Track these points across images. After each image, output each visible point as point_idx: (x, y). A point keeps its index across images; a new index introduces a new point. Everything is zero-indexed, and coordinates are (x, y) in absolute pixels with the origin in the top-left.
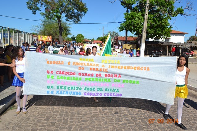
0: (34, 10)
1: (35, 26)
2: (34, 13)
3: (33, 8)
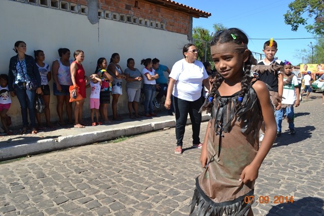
0: (295, 24)
1: (300, 51)
2: (295, 29)
3: (293, 22)
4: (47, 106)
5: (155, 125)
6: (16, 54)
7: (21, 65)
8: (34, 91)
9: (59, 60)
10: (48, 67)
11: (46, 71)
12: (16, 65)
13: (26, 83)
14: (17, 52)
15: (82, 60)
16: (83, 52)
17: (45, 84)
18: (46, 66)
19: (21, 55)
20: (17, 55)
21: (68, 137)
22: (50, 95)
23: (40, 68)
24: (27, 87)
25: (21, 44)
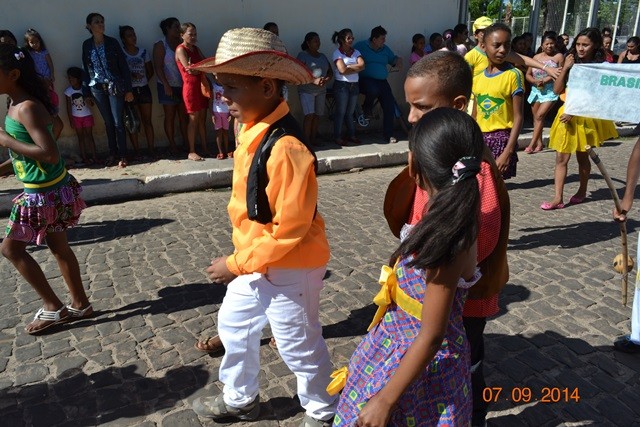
4: (147, 121)
5: (333, 161)
6: (90, 36)
7: (97, 55)
8: (120, 97)
9: (164, 39)
10: (143, 55)
11: (140, 61)
12: (90, 54)
13: (107, 85)
14: (91, 32)
15: (193, 41)
16: (193, 26)
17: (141, 85)
18: (141, 52)
19: (98, 37)
20: (92, 38)
21: (160, 176)
22: (151, 102)
23: (129, 57)
24: (110, 91)
25: (94, 19)
